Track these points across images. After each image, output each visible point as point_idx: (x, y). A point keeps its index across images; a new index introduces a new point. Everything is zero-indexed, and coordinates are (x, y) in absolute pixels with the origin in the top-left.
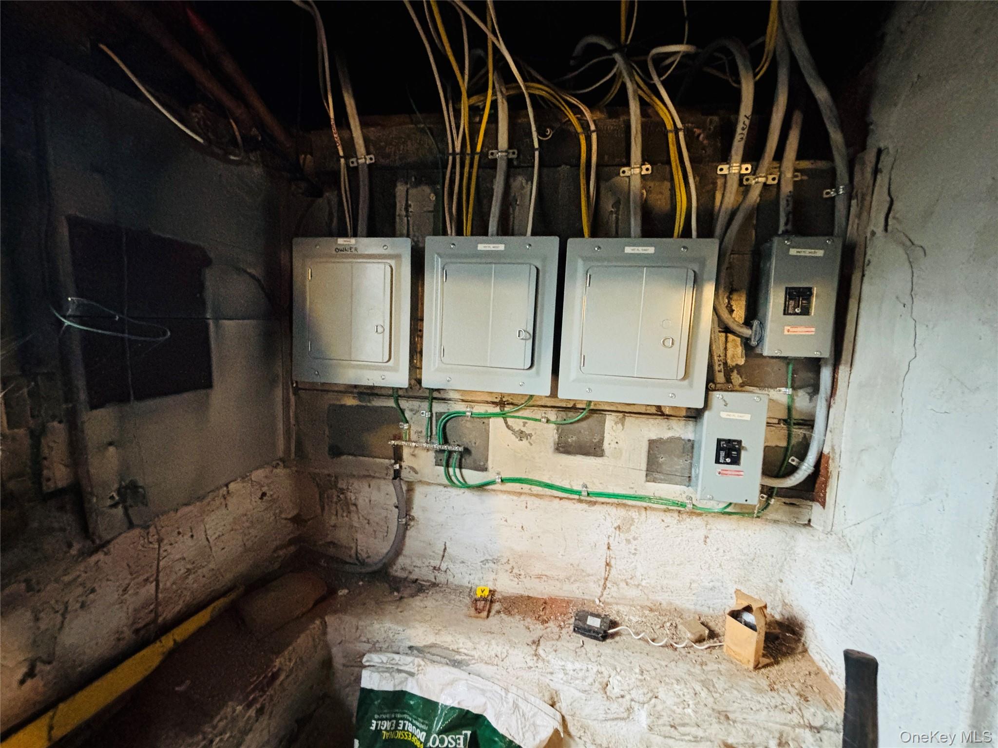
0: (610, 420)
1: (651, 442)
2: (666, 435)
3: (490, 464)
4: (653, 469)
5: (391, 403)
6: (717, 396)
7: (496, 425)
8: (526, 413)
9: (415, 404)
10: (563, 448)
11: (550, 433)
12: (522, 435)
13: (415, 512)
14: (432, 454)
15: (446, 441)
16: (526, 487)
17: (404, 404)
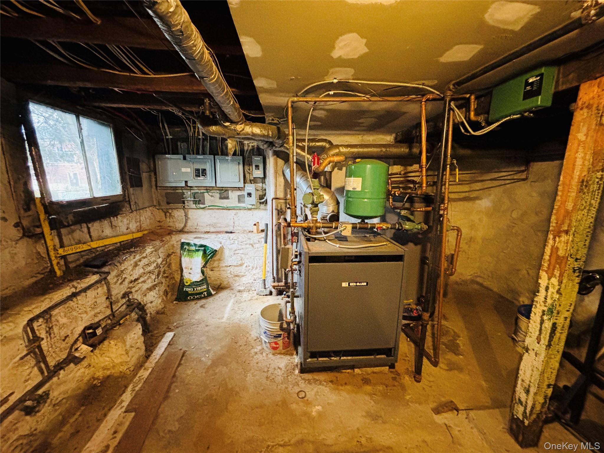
0: (230, 192)
1: (238, 196)
2: (241, 194)
3: (206, 203)
4: (239, 201)
5: (181, 191)
6: (246, 185)
7: (206, 194)
8: (212, 191)
9: (187, 191)
10: (221, 198)
11: (218, 195)
12: (212, 196)
13: (189, 216)
14: (192, 202)
15: (195, 198)
16: (214, 207)
17: (184, 191)
